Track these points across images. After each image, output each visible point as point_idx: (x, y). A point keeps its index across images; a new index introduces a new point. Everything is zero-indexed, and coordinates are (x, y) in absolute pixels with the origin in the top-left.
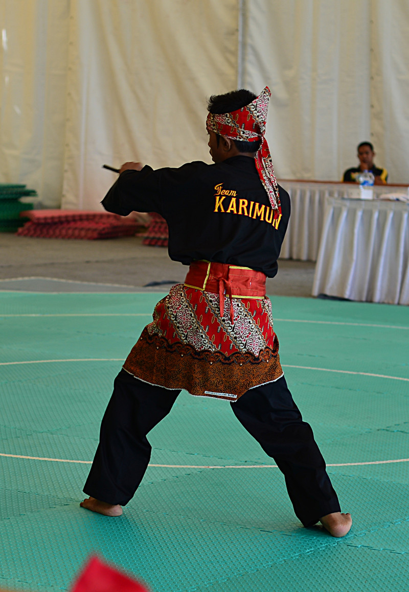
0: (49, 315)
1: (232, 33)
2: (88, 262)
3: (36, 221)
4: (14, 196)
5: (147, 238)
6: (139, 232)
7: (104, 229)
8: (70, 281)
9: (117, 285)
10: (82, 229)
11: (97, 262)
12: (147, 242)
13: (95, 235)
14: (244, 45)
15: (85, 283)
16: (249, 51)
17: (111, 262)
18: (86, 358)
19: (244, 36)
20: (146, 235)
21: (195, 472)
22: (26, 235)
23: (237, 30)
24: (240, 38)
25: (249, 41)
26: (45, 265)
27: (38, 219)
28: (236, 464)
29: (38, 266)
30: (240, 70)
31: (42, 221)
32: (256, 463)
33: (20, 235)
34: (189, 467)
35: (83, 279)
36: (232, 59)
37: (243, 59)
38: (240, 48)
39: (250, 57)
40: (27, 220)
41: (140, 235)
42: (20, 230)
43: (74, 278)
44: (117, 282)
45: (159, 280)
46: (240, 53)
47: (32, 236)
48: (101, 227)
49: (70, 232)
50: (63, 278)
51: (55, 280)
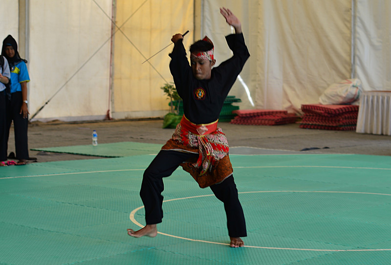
0: (248, 167)
1: (348, 10)
2: (269, 138)
3: (240, 116)
4: (229, 102)
5: (302, 124)
6: (297, 121)
7: (278, 119)
8: (260, 148)
9: (285, 150)
10: (266, 120)
11: (275, 138)
12: (302, 127)
13: (273, 123)
14: (355, 17)
15: (268, 149)
16: (358, 20)
17: (282, 137)
18: (269, 190)
19: (354, 12)
20: (301, 122)
21: (330, 253)
22: (235, 124)
23: (351, 9)
24: (353, 13)
25: (357, 14)
26: (246, 139)
27: (242, 114)
28: (353, 249)
29: (242, 140)
30: (353, 31)
31: (244, 116)
32: (364, 248)
33: (232, 123)
34: (327, 250)
35: (267, 147)
36: (348, 25)
37: (354, 25)
38: (352, 19)
39: (359, 23)
40: (236, 115)
41: (298, 122)
42: (232, 120)
43: (262, 146)
44: (285, 148)
45: (309, 147)
46: (352, 22)
47: (238, 124)
48: (276, 118)
49: (260, 121)
50: (256, 147)
51: (252, 148)
